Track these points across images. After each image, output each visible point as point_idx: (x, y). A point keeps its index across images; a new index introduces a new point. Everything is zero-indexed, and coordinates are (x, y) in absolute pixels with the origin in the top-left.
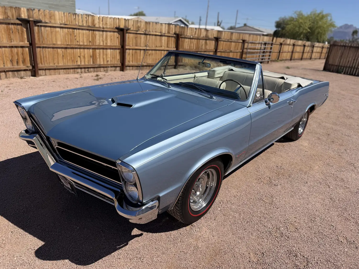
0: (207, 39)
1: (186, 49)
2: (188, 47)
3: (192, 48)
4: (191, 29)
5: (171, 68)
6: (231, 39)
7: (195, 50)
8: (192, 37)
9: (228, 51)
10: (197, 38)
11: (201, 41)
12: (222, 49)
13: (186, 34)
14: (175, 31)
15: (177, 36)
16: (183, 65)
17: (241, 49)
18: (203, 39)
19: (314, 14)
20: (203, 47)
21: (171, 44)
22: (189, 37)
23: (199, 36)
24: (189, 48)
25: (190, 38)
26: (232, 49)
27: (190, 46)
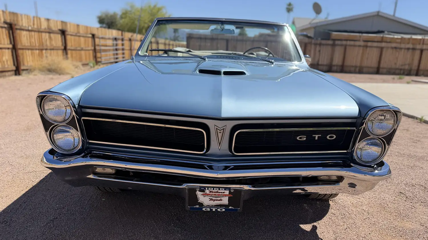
0: (51, 31)
1: (25, 46)
2: (27, 43)
3: (34, 45)
4: (26, 16)
5: (12, 75)
6: (79, 32)
7: (39, 46)
8: (30, 28)
9: (79, 48)
10: (37, 30)
11: (44, 34)
12: (72, 46)
13: (20, 24)
14: (4, 19)
15: (9, 26)
16: (27, 70)
17: (92, 46)
18: (46, 32)
19: (150, 6)
20: (48, 43)
21: (4, 39)
22: (27, 28)
23: (39, 27)
24: (29, 45)
25: (28, 30)
26: (83, 46)
27: (30, 42)
